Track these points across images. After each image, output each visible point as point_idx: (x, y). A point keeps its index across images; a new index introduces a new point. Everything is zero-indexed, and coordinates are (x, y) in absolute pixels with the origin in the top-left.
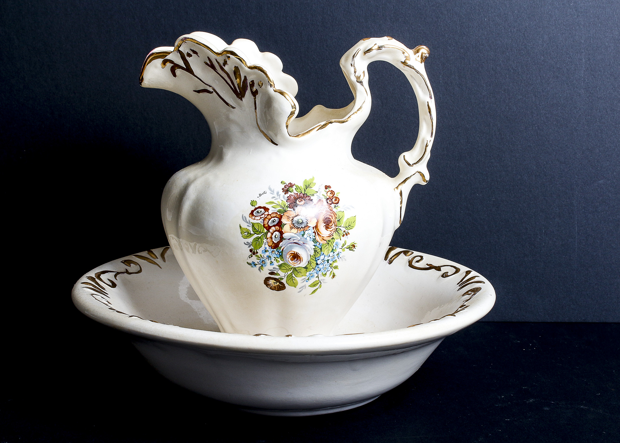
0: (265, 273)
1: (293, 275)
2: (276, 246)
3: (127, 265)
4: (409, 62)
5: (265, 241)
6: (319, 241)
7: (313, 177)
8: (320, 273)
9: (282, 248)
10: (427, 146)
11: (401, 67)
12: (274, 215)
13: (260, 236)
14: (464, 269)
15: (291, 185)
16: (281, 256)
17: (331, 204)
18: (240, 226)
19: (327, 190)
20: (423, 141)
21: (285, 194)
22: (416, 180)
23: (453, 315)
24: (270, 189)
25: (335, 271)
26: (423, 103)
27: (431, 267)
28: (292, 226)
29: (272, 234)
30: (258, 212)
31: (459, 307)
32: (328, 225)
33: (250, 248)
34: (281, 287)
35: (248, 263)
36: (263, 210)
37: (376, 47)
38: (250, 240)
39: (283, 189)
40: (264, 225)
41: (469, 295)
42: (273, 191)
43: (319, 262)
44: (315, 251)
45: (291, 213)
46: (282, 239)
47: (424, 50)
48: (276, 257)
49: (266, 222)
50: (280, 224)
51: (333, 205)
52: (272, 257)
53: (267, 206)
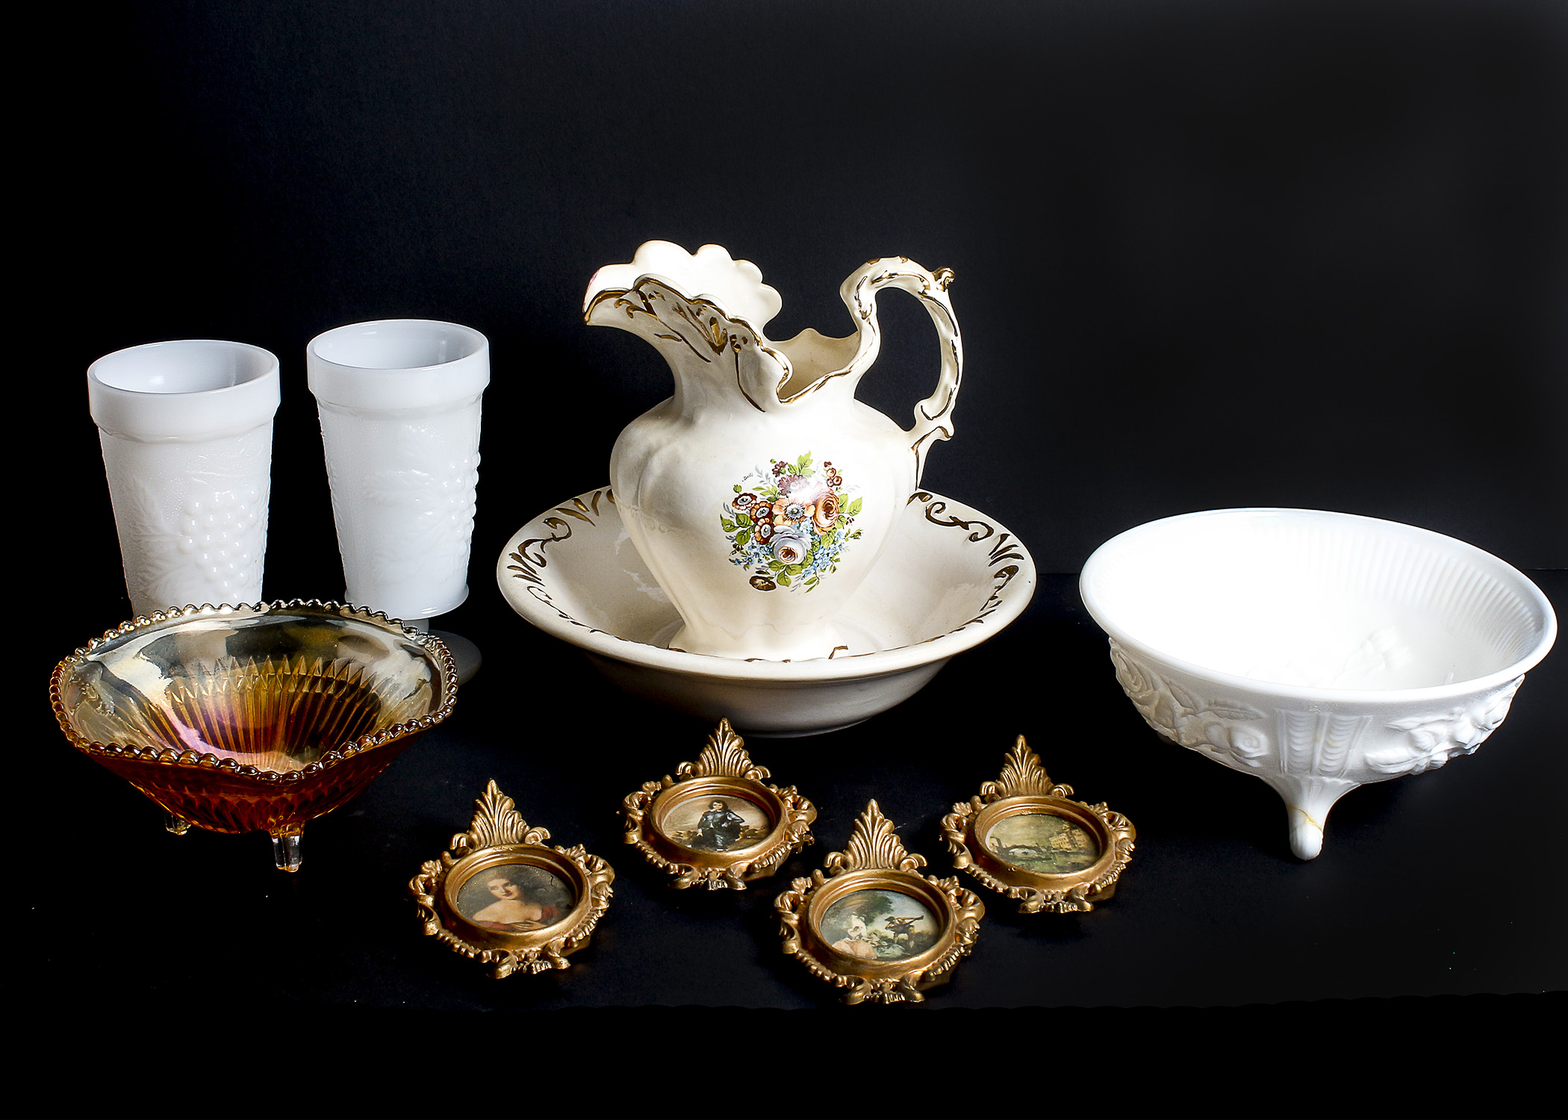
0: (752, 572)
1: (786, 574)
2: (765, 541)
3: (552, 527)
4: (929, 293)
5: (752, 535)
6: (818, 533)
7: (810, 452)
8: (818, 568)
9: (773, 544)
10: (951, 393)
11: (919, 297)
12: (764, 505)
13: (746, 529)
14: (999, 529)
15: (783, 465)
16: (772, 553)
17: (832, 486)
18: (721, 517)
19: (827, 468)
20: (946, 388)
21: (776, 476)
22: (938, 435)
23: (978, 620)
24: (757, 470)
25: (836, 564)
26: (946, 341)
27: (956, 522)
28: (785, 517)
29: (761, 527)
30: (743, 500)
31: (989, 598)
32: (829, 512)
33: (733, 543)
34: (771, 587)
35: (730, 560)
36: (749, 498)
37: (887, 274)
38: (734, 534)
39: (773, 470)
40: (751, 516)
41: (1003, 577)
42: (761, 474)
43: (817, 557)
44: (813, 545)
45: (784, 501)
46: (773, 533)
47: (947, 274)
48: (765, 553)
49: (753, 513)
50: (770, 515)
51: (834, 488)
52: (760, 554)
53: (755, 493)
